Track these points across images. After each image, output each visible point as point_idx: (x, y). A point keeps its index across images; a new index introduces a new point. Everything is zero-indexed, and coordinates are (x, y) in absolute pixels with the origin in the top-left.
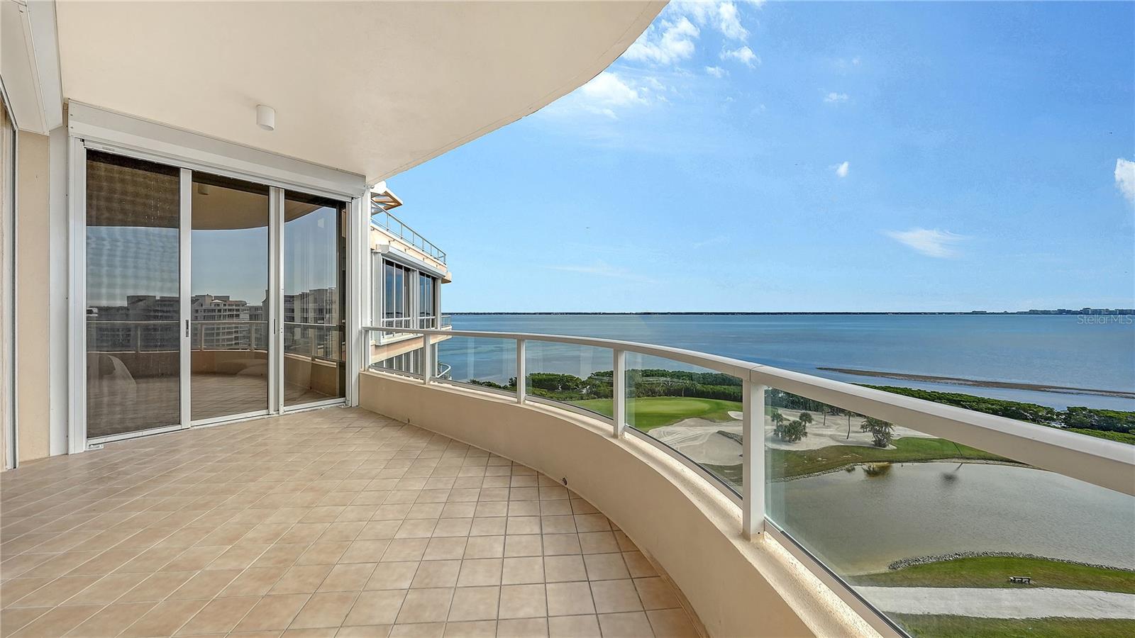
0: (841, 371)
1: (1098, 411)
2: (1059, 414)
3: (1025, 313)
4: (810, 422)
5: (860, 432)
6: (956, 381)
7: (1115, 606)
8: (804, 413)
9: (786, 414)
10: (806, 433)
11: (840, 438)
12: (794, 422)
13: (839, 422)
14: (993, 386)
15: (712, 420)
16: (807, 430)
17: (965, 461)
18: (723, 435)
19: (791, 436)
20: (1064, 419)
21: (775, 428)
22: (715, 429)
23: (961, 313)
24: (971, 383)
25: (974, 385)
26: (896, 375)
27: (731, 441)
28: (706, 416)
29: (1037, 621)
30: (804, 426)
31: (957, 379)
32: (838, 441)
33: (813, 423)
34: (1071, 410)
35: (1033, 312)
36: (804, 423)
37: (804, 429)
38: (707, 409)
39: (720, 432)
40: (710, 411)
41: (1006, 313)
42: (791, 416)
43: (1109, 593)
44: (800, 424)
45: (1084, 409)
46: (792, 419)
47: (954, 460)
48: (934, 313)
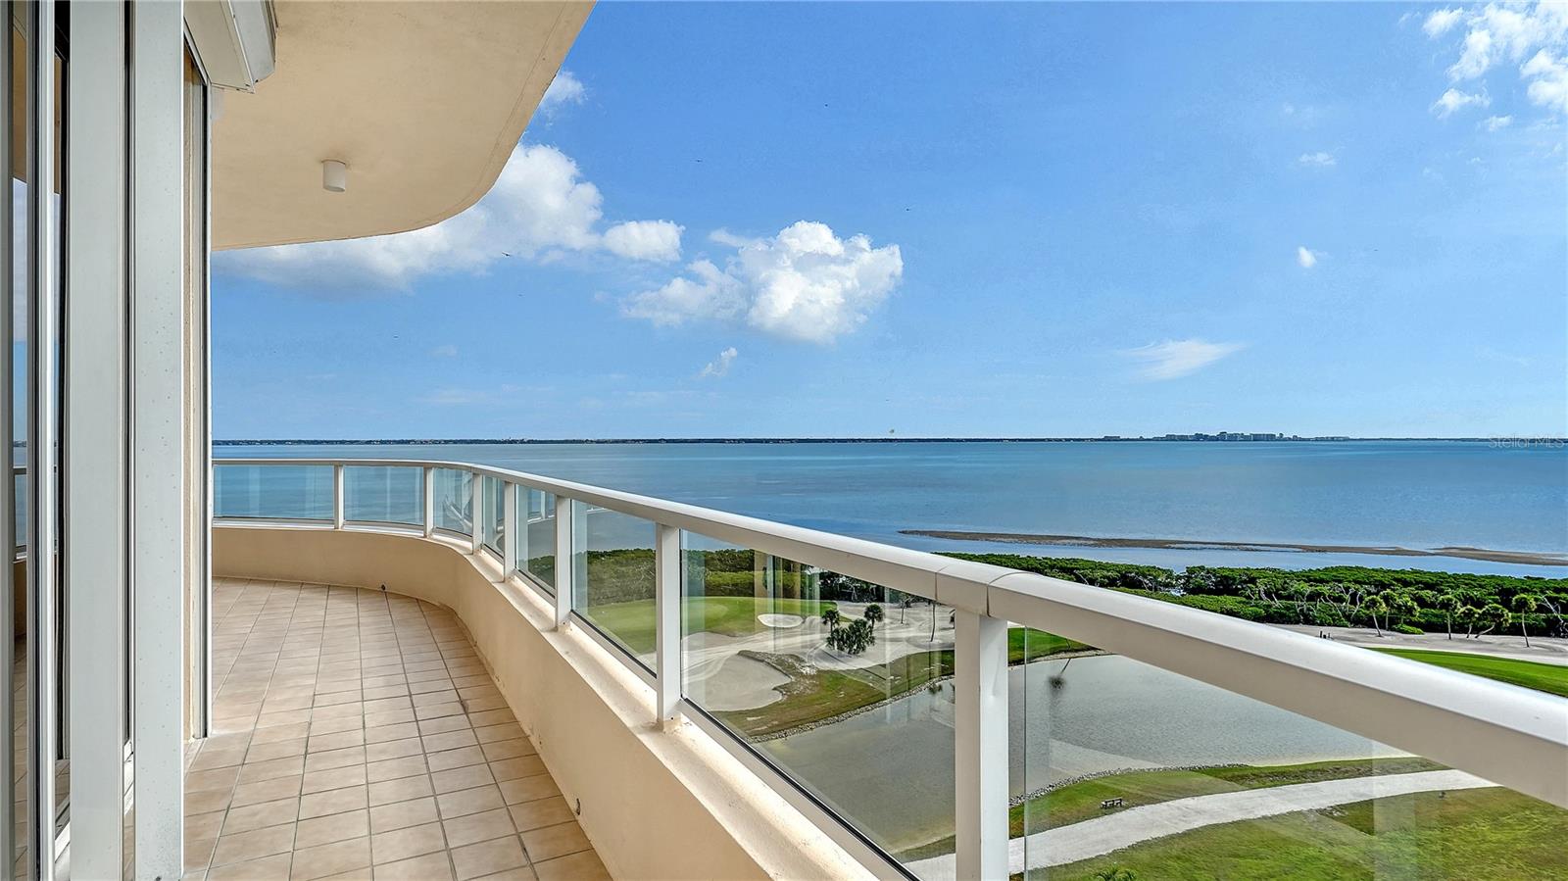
0: (932, 534)
1: (1214, 570)
2: (1179, 578)
3: (1162, 439)
4: (880, 619)
5: (950, 628)
6: (1075, 541)
7: (1199, 812)
8: (872, 606)
9: (845, 611)
10: (873, 638)
11: (921, 642)
12: (856, 622)
13: (923, 616)
14: (1116, 545)
15: (730, 634)
16: (874, 634)
17: (1072, 655)
18: (749, 657)
19: (850, 646)
20: (1183, 584)
21: (829, 635)
22: (734, 649)
23: (1091, 440)
24: (1092, 542)
25: (1095, 545)
26: (1002, 536)
27: (761, 665)
28: (720, 628)
29: (1124, 851)
30: (871, 627)
31: (1077, 538)
32: (919, 646)
33: (886, 621)
34: (1191, 571)
35: (1170, 438)
36: (871, 622)
37: (871, 632)
38: (723, 614)
39: (742, 654)
40: (728, 618)
41: (1141, 439)
42: (851, 612)
43: (1196, 798)
44: (865, 623)
45: (1202, 568)
46: (854, 618)
47: (1060, 655)
48: (1061, 440)
